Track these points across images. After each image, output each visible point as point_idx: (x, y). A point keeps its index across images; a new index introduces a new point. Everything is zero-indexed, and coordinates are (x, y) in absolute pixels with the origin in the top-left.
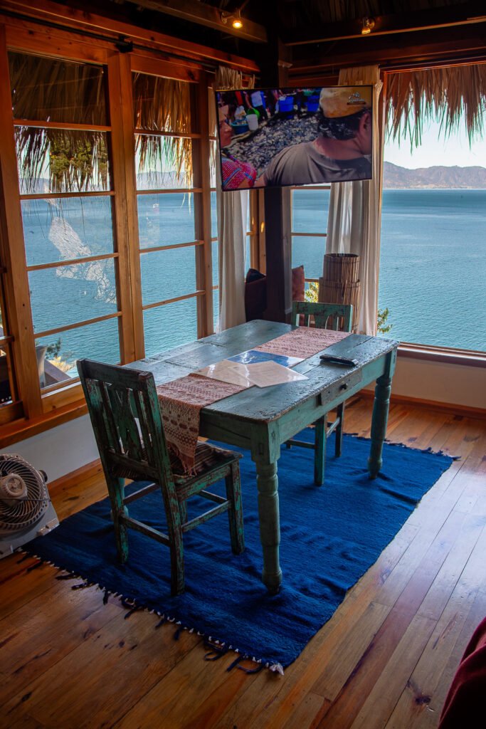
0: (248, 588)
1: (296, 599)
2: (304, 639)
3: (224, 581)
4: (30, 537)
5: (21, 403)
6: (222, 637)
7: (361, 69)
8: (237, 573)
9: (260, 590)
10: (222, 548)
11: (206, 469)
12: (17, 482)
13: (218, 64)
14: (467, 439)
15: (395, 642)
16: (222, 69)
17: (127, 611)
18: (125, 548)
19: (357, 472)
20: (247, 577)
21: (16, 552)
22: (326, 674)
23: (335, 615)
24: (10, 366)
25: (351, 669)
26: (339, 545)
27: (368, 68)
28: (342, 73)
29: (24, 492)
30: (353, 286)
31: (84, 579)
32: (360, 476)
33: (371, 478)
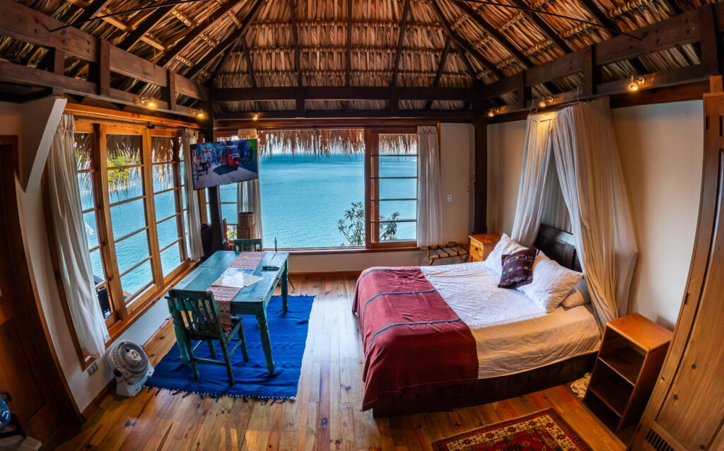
0: (261, 374)
1: (283, 371)
2: (295, 384)
3: (249, 374)
4: (145, 380)
5: (118, 312)
6: (264, 395)
7: (248, 130)
8: (252, 369)
9: (266, 373)
10: (240, 361)
11: (233, 328)
12: (135, 354)
13: (184, 128)
14: (315, 287)
15: (329, 374)
16: (186, 130)
17: (215, 400)
18: (198, 373)
19: (278, 312)
20: (257, 369)
21: (143, 388)
22: (311, 393)
23: (302, 372)
24: (109, 294)
25: (319, 389)
26: (287, 345)
27: (251, 130)
28: (240, 131)
29: (139, 358)
30: (253, 227)
31: (185, 391)
32: (279, 314)
33: (285, 313)
